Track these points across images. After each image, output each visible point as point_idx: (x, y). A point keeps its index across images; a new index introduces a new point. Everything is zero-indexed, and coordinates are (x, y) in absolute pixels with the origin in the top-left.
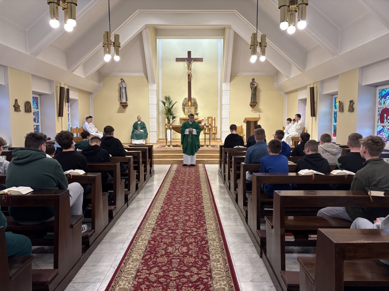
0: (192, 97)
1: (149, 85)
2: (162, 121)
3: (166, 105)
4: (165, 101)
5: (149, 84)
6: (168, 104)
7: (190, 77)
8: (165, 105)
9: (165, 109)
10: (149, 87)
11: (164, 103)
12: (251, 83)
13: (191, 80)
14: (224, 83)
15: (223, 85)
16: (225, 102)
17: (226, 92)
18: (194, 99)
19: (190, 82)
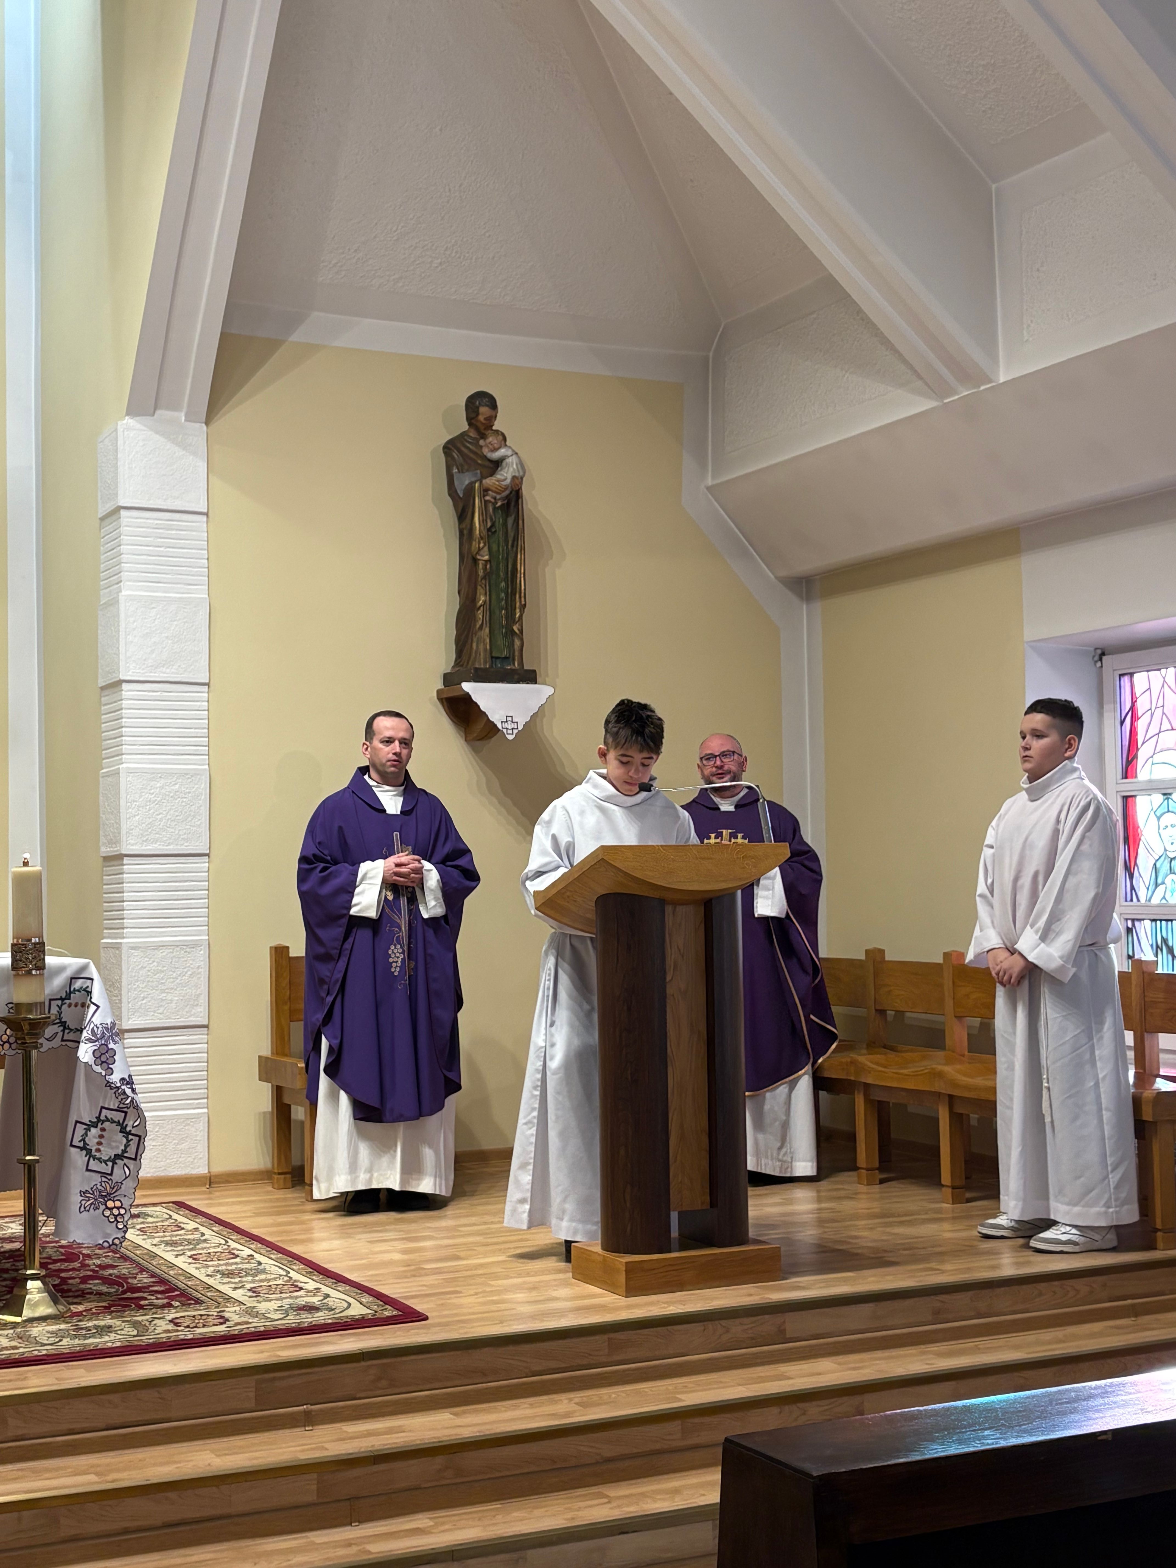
12: (449, 448)
14: (131, 421)
15: (124, 443)
16: (152, 652)
17: (168, 529)
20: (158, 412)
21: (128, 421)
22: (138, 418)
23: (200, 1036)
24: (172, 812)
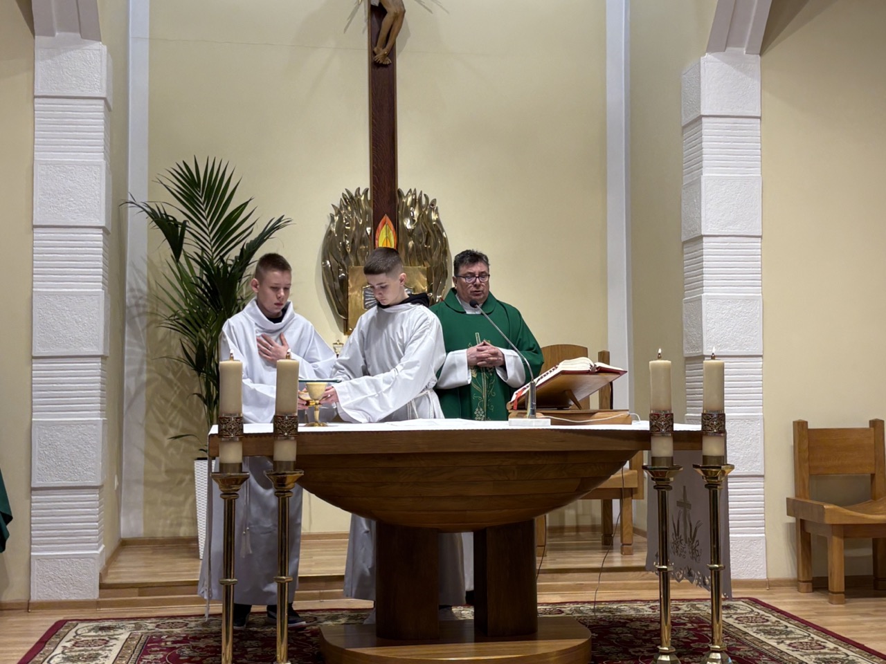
0: (405, 183)
1: (38, 53)
2: (149, 382)
3: (190, 247)
4: (177, 212)
5: (39, 39)
6: (208, 239)
8: (177, 246)
9: (183, 278)
10: (39, 65)
11: (173, 232)
13: (392, 54)
14: (709, 56)
15: (705, 71)
16: (723, 215)
17: (734, 130)
18: (417, 205)
19: (388, 63)
20: (729, 49)
21: (708, 56)
22: (715, 54)
23: (759, 483)
24: (737, 326)
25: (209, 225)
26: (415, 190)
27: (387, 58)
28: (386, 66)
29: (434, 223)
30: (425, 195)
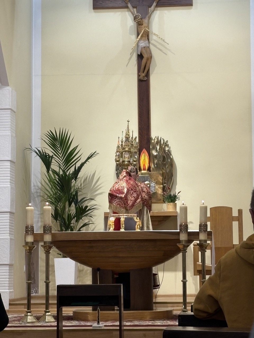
7: (144, 61)
18: (159, 143)
19: (145, 79)
25: (62, 157)
26: (158, 137)
27: (145, 77)
28: (145, 81)
29: (167, 151)
30: (163, 139)
